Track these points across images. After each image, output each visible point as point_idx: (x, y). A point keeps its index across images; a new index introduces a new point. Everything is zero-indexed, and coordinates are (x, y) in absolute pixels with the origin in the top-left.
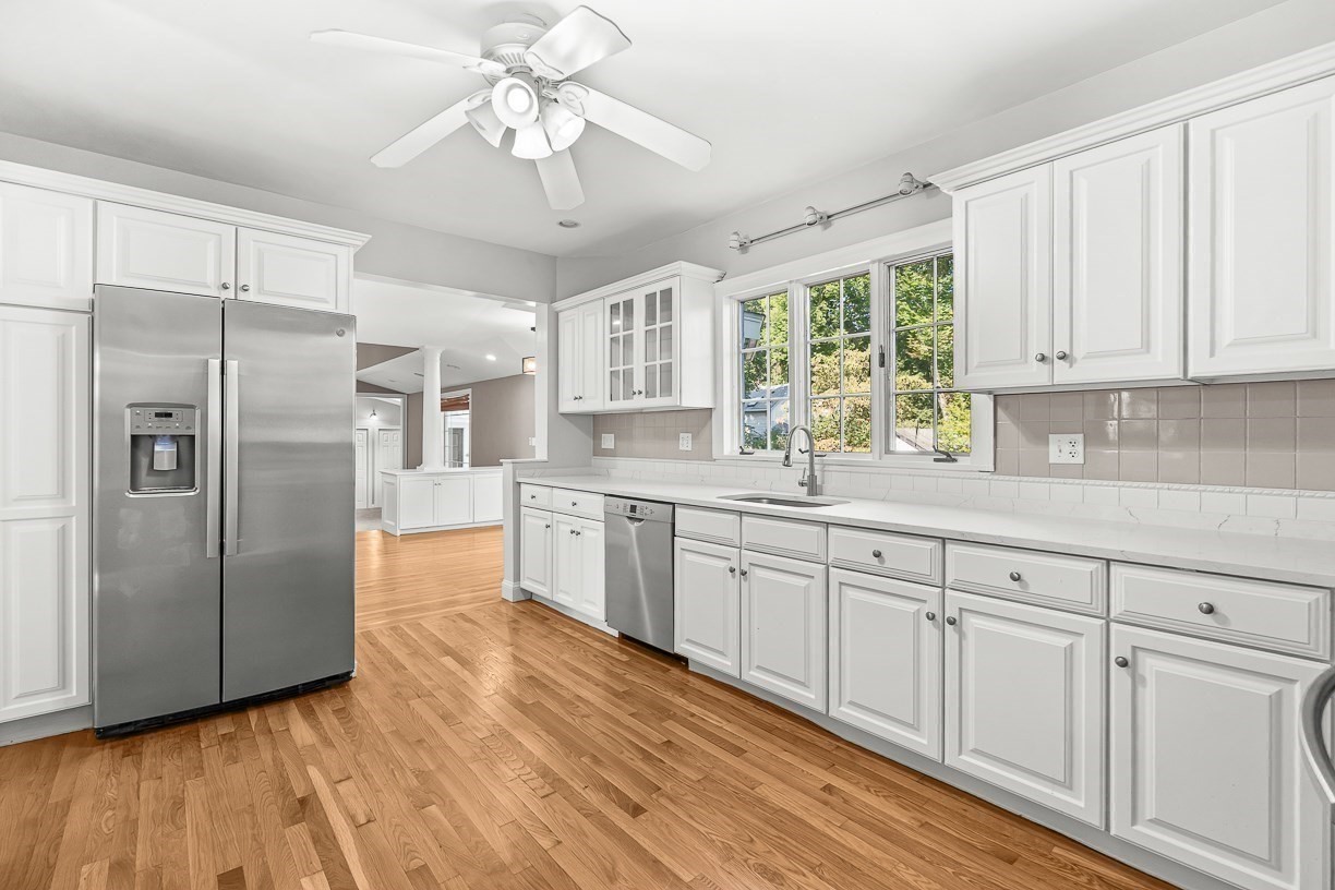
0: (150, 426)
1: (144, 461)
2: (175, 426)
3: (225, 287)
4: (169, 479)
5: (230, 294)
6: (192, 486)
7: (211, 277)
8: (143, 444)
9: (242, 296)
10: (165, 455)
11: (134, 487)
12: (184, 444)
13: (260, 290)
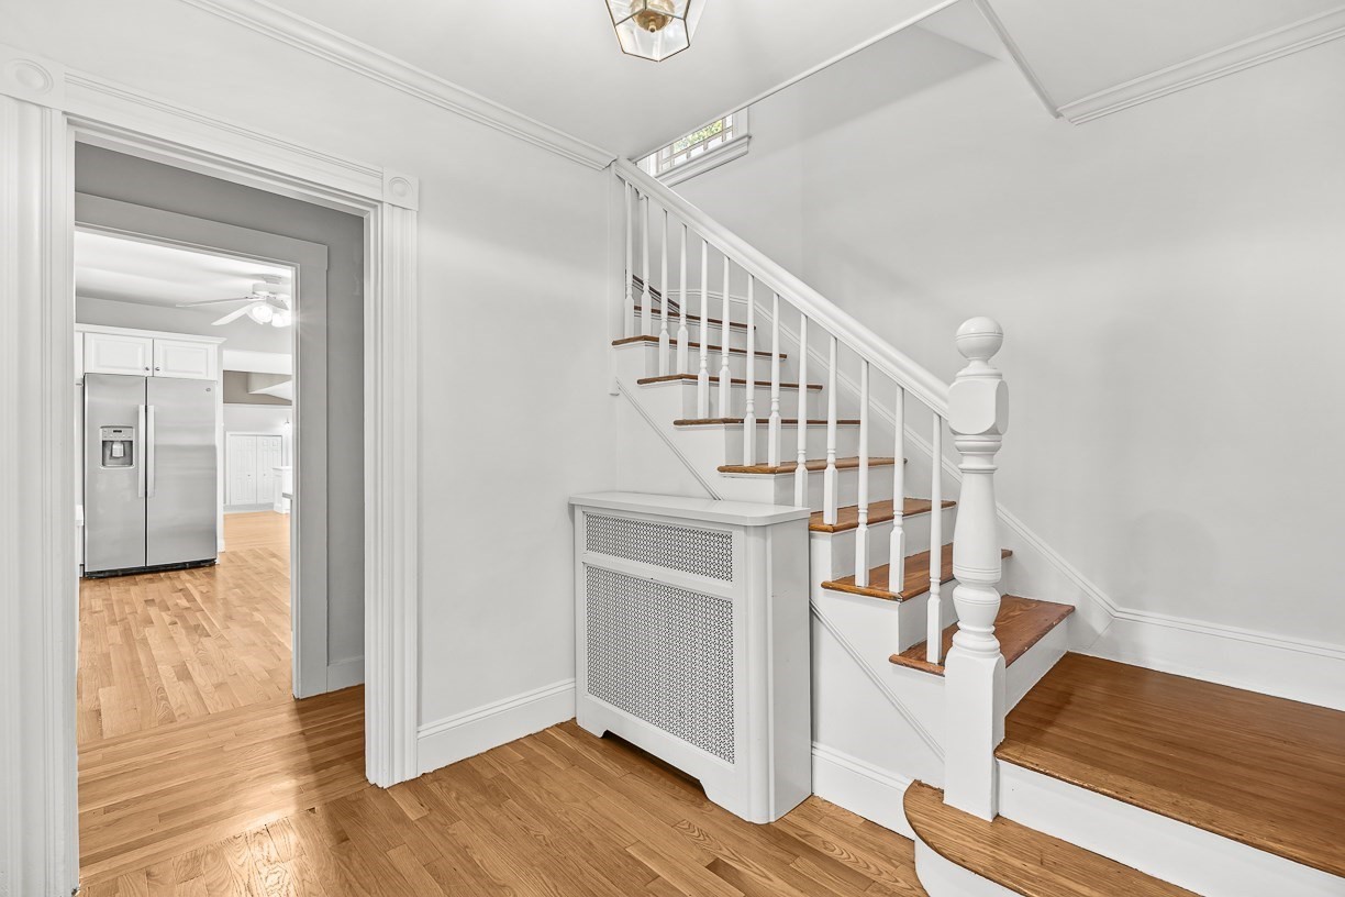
0: (112, 436)
1: (108, 453)
2: (123, 436)
3: (147, 369)
4: (120, 461)
5: (149, 373)
6: (131, 464)
7: (140, 365)
8: (108, 445)
9: (156, 373)
10: (118, 450)
11: (103, 464)
12: (127, 445)
13: (166, 370)
